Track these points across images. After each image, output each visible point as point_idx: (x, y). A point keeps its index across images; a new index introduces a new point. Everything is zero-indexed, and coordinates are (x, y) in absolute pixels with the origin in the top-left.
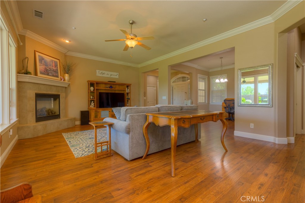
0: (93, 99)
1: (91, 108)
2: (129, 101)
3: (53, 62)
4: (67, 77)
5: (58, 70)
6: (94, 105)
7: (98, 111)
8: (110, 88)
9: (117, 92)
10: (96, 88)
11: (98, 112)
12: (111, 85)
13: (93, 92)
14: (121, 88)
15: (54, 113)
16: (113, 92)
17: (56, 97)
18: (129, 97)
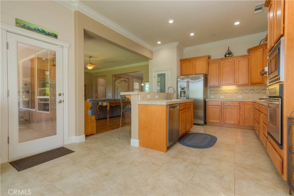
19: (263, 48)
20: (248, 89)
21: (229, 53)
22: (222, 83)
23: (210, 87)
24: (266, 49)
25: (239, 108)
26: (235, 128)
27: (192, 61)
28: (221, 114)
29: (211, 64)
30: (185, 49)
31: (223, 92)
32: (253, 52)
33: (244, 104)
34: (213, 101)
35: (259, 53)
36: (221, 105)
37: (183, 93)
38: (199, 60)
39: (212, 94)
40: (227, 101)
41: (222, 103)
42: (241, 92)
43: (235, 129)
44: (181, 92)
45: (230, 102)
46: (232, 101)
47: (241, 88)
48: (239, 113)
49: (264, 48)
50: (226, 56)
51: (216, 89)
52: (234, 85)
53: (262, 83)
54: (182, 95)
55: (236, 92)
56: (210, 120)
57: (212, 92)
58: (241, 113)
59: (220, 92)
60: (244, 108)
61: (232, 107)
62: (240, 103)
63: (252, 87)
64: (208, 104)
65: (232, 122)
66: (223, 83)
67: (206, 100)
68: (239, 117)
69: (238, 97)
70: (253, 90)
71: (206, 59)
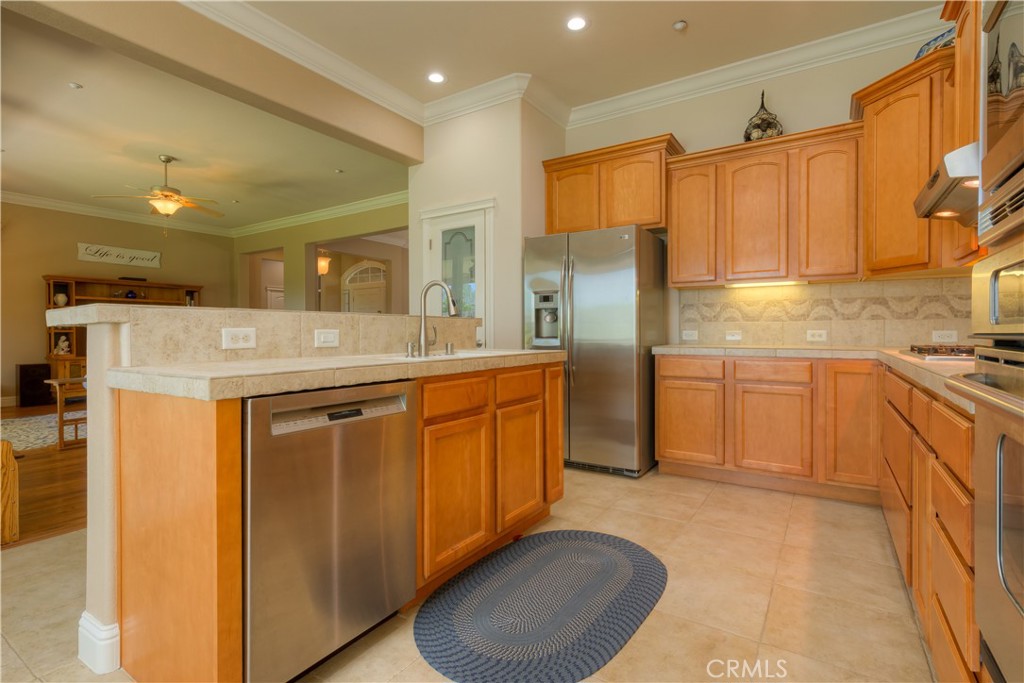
1: (57, 355)
6: (69, 346)
8: (127, 297)
10: (75, 297)
12: (132, 289)
14: (168, 297)
19: (931, 79)
20: (854, 300)
21: (763, 120)
22: (729, 270)
23: (680, 289)
24: (947, 85)
25: (807, 393)
26: (789, 493)
27: (595, 166)
28: (720, 420)
29: (680, 180)
30: (572, 117)
31: (738, 315)
32: (881, 104)
33: (836, 373)
34: (685, 356)
35: (909, 110)
36: (721, 376)
37: (548, 319)
38: (623, 161)
39: (689, 320)
40: (751, 358)
41: (729, 368)
42: (821, 310)
43: (789, 499)
44: (538, 312)
45: (764, 363)
46: (777, 359)
47: (822, 292)
48: (807, 420)
49: (936, 76)
50: (748, 138)
51: (710, 296)
52: (786, 277)
53: (925, 265)
54: (546, 328)
55: (801, 312)
56: (670, 450)
57: (691, 314)
58: (820, 419)
59: (725, 315)
60: (836, 394)
61: (776, 388)
62: (813, 366)
63: (873, 289)
64: (661, 373)
65: (775, 466)
66: (735, 270)
67: (656, 351)
68: (807, 439)
69: (809, 338)
70: (880, 303)
71: (657, 153)
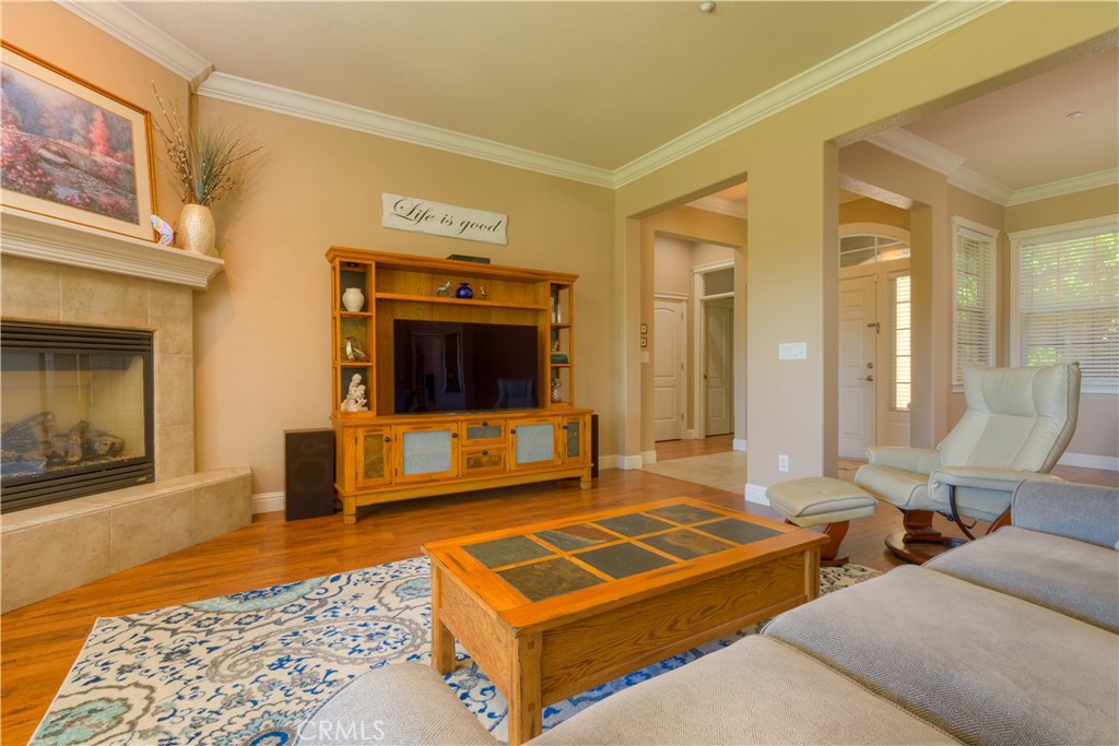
0: (357, 359)
1: (347, 413)
2: (564, 372)
3: (98, 115)
4: (196, 221)
5: (131, 174)
6: (367, 395)
7: (386, 433)
8: (459, 296)
9: (497, 319)
10: (375, 295)
11: (388, 440)
12: (464, 280)
13: (361, 320)
14: (520, 298)
15: (102, 450)
16: (477, 319)
17: (125, 347)
18: (563, 351)
